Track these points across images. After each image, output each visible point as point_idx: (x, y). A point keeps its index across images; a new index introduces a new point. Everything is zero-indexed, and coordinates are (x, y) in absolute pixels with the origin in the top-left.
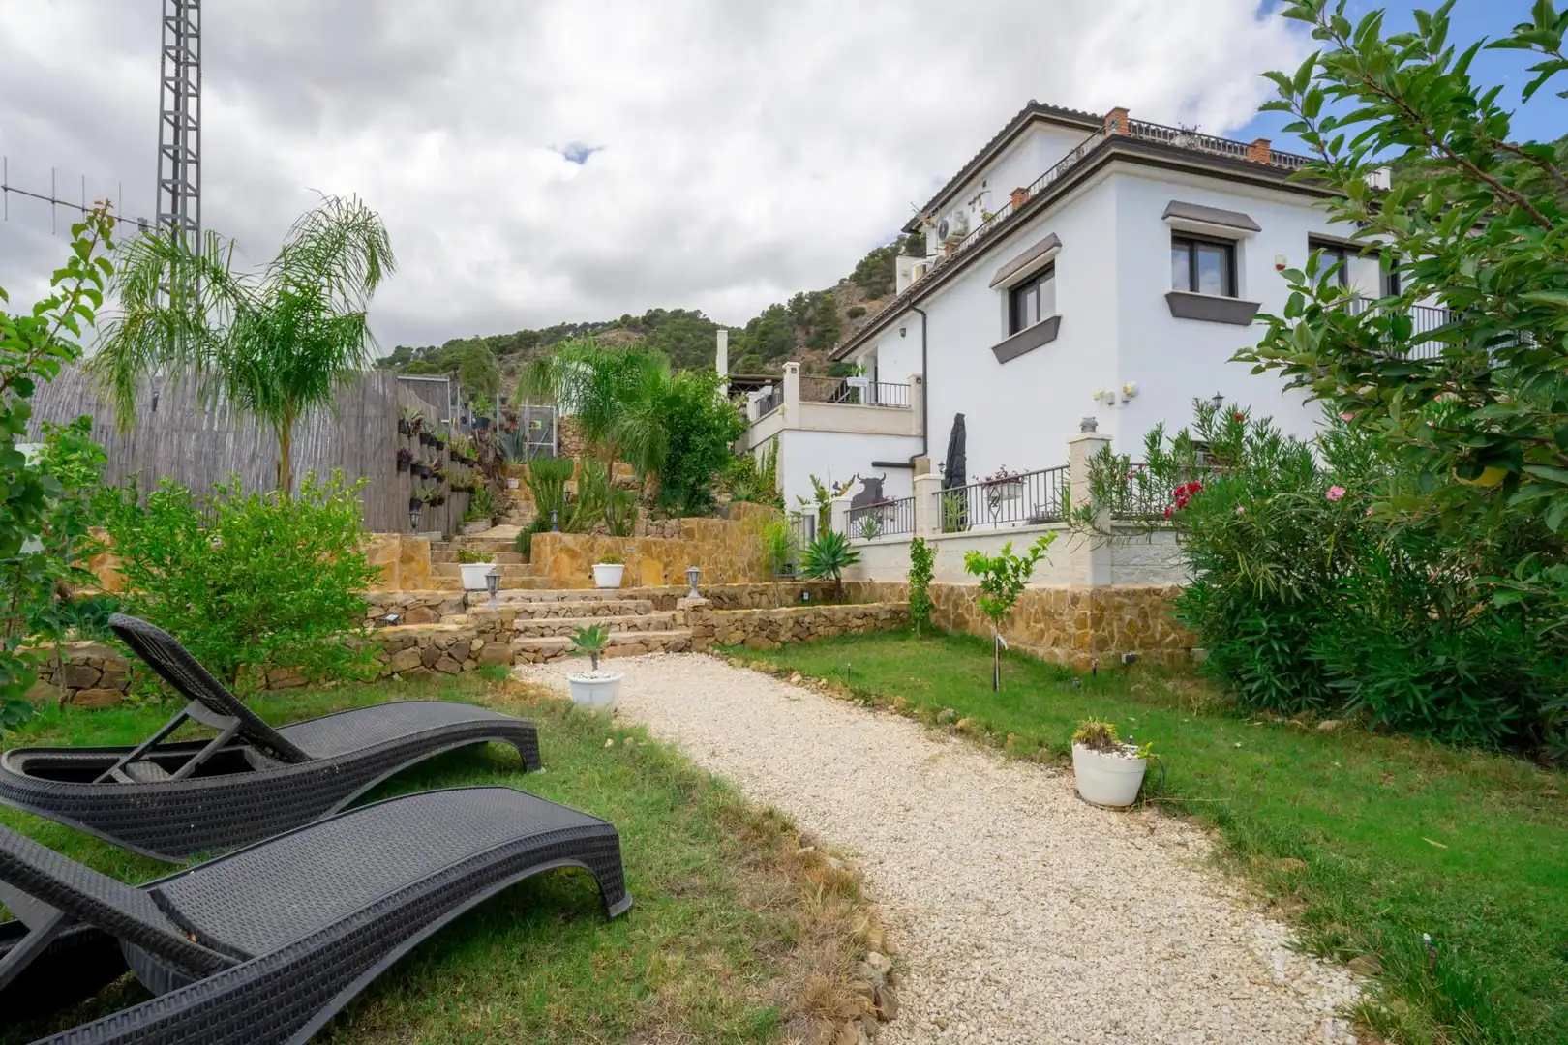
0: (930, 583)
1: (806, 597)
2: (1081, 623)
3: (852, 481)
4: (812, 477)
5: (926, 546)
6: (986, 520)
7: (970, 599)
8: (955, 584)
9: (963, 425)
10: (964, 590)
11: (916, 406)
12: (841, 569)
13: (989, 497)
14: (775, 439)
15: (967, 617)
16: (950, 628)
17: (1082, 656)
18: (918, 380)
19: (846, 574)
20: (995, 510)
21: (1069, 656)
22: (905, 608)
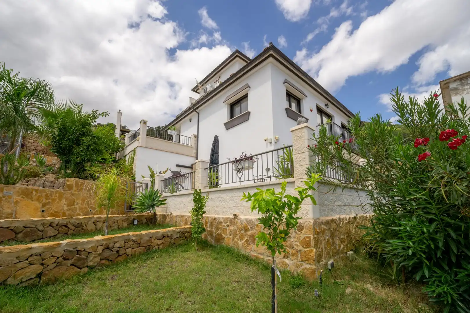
0: (204, 215)
1: (136, 222)
2: (306, 244)
3: (167, 170)
4: (149, 166)
5: (202, 195)
6: (234, 181)
7: (226, 225)
8: (216, 216)
9: (218, 140)
10: (222, 220)
11: (194, 146)
12: (156, 207)
13: (236, 168)
14: (134, 151)
15: (224, 235)
16: (213, 241)
17: (308, 266)
18: (195, 136)
19: (159, 210)
20: (240, 175)
21: (297, 266)
22: (188, 230)
